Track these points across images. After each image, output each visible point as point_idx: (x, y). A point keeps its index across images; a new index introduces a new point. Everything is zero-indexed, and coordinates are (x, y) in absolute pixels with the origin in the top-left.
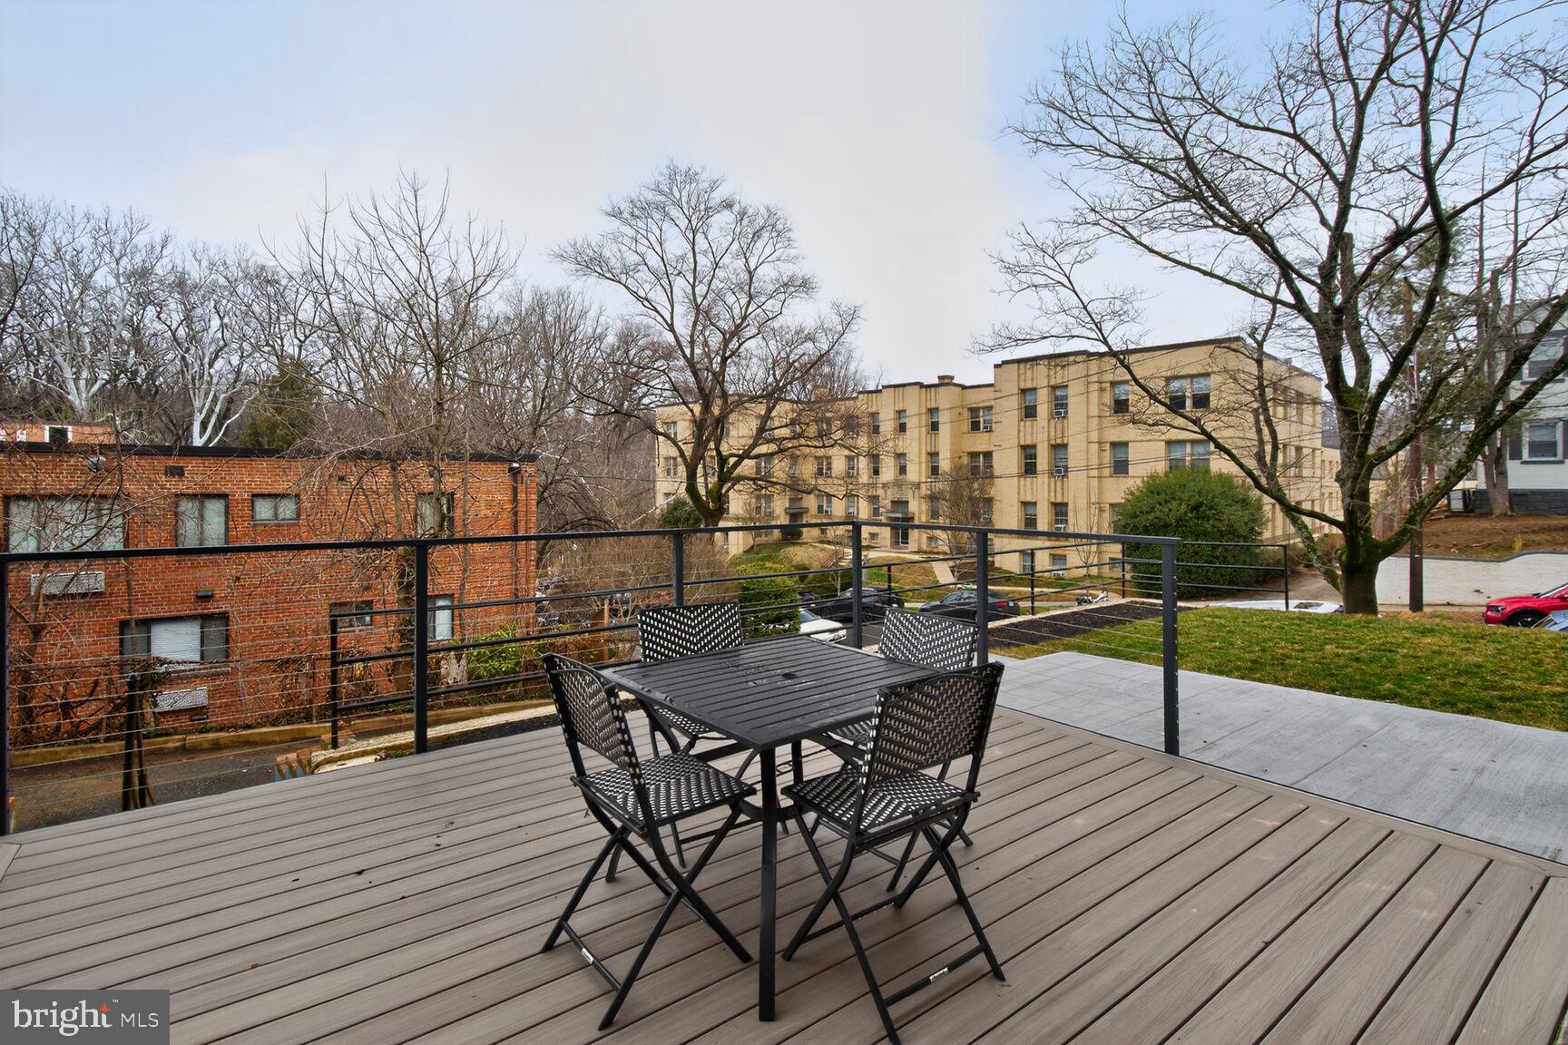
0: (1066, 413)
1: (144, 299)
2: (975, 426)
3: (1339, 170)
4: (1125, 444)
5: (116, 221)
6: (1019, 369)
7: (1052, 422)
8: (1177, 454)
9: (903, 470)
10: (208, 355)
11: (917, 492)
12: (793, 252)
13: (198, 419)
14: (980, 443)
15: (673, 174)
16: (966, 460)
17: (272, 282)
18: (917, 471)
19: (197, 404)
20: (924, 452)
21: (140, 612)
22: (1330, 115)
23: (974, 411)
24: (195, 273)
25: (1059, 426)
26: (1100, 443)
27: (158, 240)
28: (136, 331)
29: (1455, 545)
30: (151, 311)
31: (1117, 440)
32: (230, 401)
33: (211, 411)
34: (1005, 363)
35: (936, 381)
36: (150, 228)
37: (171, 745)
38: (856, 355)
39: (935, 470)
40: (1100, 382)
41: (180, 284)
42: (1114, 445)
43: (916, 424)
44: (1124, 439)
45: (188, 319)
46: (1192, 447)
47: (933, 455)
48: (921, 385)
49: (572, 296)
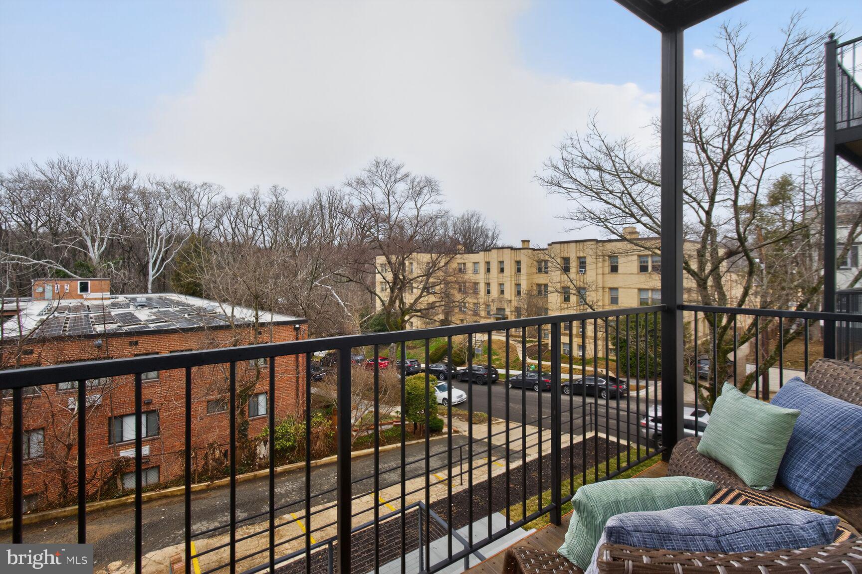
0: (585, 271)
2: (540, 270)
3: (706, 206)
4: (616, 289)
5: (112, 166)
6: (561, 247)
7: (578, 276)
8: (644, 296)
9: (502, 292)
10: (156, 225)
11: (509, 304)
12: (439, 198)
13: (151, 262)
14: (541, 279)
15: (377, 164)
16: (535, 287)
17: (188, 190)
18: (509, 293)
19: (151, 254)
20: (513, 284)
21: (117, 412)
22: (701, 175)
23: (539, 262)
24: (150, 188)
25: (582, 278)
26: (603, 288)
27: (132, 176)
29: (789, 361)
31: (612, 287)
32: (166, 252)
33: (157, 257)
34: (553, 243)
35: (520, 245)
36: (128, 171)
37: (129, 501)
38: (482, 218)
39: (519, 293)
40: (603, 256)
41: (143, 194)
42: (611, 289)
43: (509, 268)
44: (615, 286)
46: (652, 293)
47: (518, 285)
48: (512, 248)
49: (335, 192)
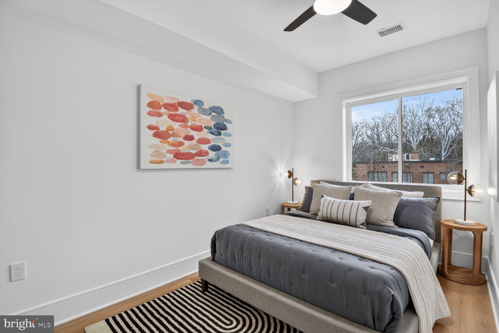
1: (430, 116)
13: (443, 148)
19: (443, 144)
24: (442, 106)
28: (428, 125)
30: (432, 119)
45: (441, 119)
